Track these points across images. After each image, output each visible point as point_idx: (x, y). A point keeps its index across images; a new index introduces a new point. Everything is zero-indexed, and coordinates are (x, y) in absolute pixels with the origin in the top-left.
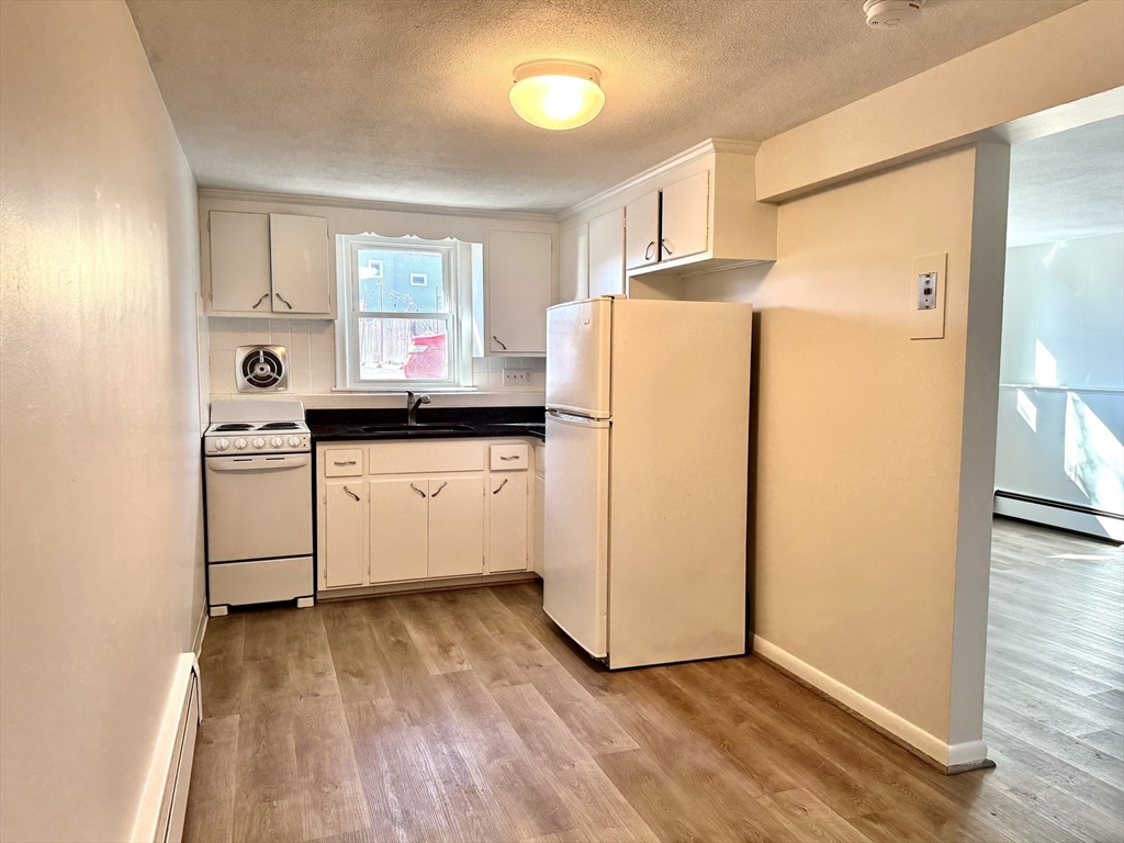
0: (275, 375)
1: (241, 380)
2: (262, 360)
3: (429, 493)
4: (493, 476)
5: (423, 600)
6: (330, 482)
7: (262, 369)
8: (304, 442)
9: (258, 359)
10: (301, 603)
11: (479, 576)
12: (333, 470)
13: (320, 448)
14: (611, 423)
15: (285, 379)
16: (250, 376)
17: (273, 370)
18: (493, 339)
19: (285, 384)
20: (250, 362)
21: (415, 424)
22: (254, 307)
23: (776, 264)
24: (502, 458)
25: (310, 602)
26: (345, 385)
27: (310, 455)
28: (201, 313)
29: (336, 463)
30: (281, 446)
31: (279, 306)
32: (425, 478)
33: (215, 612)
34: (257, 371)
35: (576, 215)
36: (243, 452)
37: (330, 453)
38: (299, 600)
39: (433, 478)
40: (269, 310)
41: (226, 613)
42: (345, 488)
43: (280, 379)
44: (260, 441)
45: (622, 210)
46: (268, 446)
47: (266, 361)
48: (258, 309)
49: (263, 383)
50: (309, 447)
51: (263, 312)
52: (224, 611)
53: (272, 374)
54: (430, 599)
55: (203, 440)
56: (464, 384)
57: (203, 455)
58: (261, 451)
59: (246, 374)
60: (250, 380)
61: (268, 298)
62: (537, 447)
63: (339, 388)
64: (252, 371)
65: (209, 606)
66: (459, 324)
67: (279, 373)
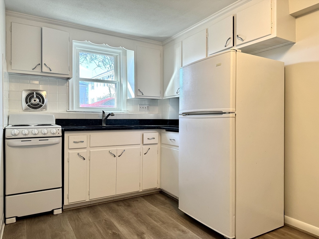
0: (41, 104)
1: (25, 105)
2: (35, 96)
3: (117, 155)
4: (144, 147)
5: (114, 206)
6: (71, 151)
7: (35, 101)
8: (58, 132)
9: (33, 96)
10: (56, 212)
11: (138, 192)
12: (72, 145)
13: (66, 135)
14: (236, 115)
15: (46, 106)
16: (29, 104)
17: (40, 101)
18: (138, 90)
19: (45, 108)
20: (29, 97)
21: (105, 126)
22: (33, 69)
23: (295, 44)
24: (148, 139)
25: (60, 211)
26: (73, 109)
27: (61, 138)
28: (5, 70)
29: (74, 142)
30: (47, 133)
31: (45, 69)
32: (115, 148)
33: (8, 221)
34: (33, 101)
35: (173, 40)
36: (26, 136)
37: (71, 137)
38: (54, 210)
39: (119, 148)
40: (41, 71)
41: (15, 221)
42: (78, 154)
43: (43, 105)
44: (36, 131)
45: (205, 31)
46: (40, 133)
47: (37, 97)
48: (35, 70)
49: (35, 107)
50: (61, 134)
51: (37, 72)
52: (14, 220)
53: (39, 103)
54: (118, 205)
55: (4, 130)
56: (123, 110)
57: (4, 138)
58: (36, 136)
59: (27, 103)
60: (29, 106)
61: (40, 66)
62: (162, 134)
63: (70, 110)
64: (30, 101)
65: (5, 219)
66: (121, 85)
67: (43, 103)
